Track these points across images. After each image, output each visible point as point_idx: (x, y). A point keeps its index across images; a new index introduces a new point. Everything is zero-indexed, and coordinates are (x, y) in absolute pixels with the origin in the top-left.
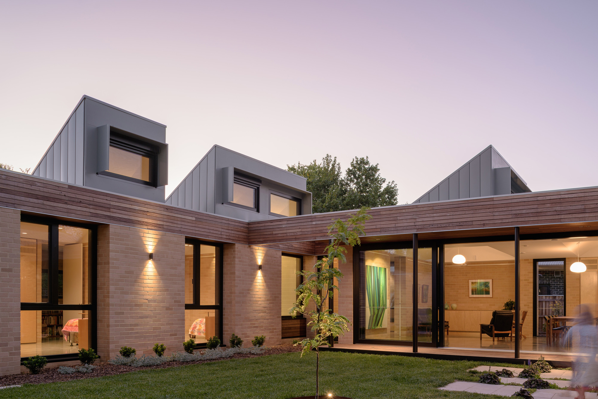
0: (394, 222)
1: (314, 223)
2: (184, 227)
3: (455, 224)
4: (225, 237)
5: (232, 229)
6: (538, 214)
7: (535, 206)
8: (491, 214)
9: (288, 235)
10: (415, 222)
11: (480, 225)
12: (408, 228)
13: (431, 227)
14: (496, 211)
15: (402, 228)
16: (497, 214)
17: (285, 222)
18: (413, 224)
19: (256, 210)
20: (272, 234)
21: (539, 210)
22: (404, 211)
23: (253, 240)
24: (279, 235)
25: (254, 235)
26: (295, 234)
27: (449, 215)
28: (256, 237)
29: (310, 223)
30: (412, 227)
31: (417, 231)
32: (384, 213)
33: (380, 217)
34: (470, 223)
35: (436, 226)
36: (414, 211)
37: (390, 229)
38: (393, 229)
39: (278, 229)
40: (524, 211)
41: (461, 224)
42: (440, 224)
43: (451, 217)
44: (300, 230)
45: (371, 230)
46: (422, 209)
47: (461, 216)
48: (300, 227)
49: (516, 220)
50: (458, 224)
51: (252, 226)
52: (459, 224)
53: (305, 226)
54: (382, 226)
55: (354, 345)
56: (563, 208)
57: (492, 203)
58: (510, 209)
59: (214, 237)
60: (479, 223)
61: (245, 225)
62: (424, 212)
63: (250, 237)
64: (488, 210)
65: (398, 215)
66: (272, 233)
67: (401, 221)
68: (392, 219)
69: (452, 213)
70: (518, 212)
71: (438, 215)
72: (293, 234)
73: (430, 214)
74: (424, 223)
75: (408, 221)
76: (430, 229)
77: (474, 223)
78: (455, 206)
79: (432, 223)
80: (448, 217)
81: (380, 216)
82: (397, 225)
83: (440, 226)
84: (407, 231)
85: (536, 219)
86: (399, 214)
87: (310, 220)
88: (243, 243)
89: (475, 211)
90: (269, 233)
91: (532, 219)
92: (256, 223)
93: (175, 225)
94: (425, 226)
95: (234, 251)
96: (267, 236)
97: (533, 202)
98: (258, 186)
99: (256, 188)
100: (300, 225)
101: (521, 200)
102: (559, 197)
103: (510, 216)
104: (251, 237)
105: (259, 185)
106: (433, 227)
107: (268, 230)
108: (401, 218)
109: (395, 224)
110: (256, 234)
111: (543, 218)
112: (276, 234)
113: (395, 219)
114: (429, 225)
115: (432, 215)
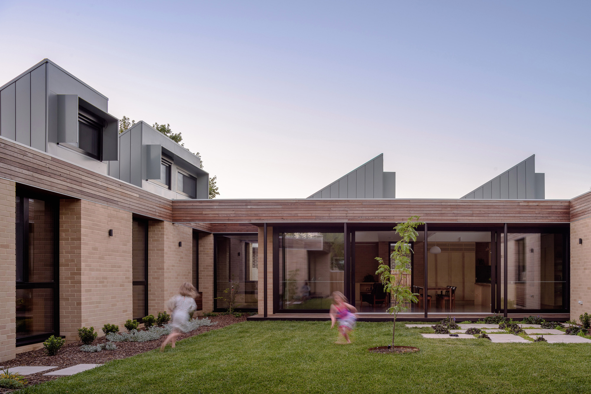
0: (329, 212)
1: (249, 207)
2: (131, 204)
3: (381, 217)
4: (157, 214)
5: (162, 206)
6: (442, 214)
7: (440, 209)
8: (408, 212)
9: (220, 215)
10: (346, 214)
12: (340, 217)
13: (360, 218)
14: (412, 210)
16: (413, 212)
17: (218, 204)
18: (345, 215)
19: (168, 188)
20: (202, 214)
21: (443, 212)
22: (337, 204)
23: (177, 218)
24: (210, 215)
25: (179, 213)
26: (228, 216)
27: (375, 210)
28: (182, 215)
29: (245, 207)
30: (344, 218)
31: (348, 221)
32: (319, 204)
33: (315, 207)
34: (392, 218)
35: (365, 218)
36: (345, 204)
37: (324, 218)
38: (327, 218)
39: (209, 210)
40: (432, 212)
41: (385, 218)
43: (377, 212)
44: (234, 212)
46: (352, 204)
47: (385, 212)
48: (234, 209)
49: (426, 218)
51: (177, 204)
52: (383, 218)
53: (239, 209)
54: (317, 215)
55: (274, 314)
56: (458, 212)
57: (409, 204)
58: (422, 209)
59: (151, 214)
60: (399, 218)
61: (170, 203)
62: (355, 206)
63: (174, 215)
64: (406, 209)
65: (332, 206)
67: (334, 211)
68: (326, 209)
69: (378, 209)
70: (428, 212)
71: (367, 209)
72: (226, 215)
73: (360, 208)
74: (355, 215)
75: (341, 212)
76: (360, 220)
77: (395, 218)
78: (380, 203)
79: (361, 215)
80: (375, 212)
82: (331, 215)
83: (368, 218)
84: (339, 220)
85: (440, 218)
87: (244, 204)
88: (169, 220)
89: (396, 208)
90: (198, 212)
91: (438, 218)
94: (355, 217)
95: (163, 228)
96: (195, 216)
97: (438, 206)
99: (168, 165)
100: (233, 207)
101: (430, 204)
102: (456, 204)
103: (422, 215)
104: (176, 215)
105: (171, 163)
106: (362, 218)
107: (196, 210)
108: (334, 209)
109: (329, 214)
110: (182, 212)
111: (446, 218)
112: (206, 214)
113: (329, 209)
114: (359, 217)
115: (362, 209)
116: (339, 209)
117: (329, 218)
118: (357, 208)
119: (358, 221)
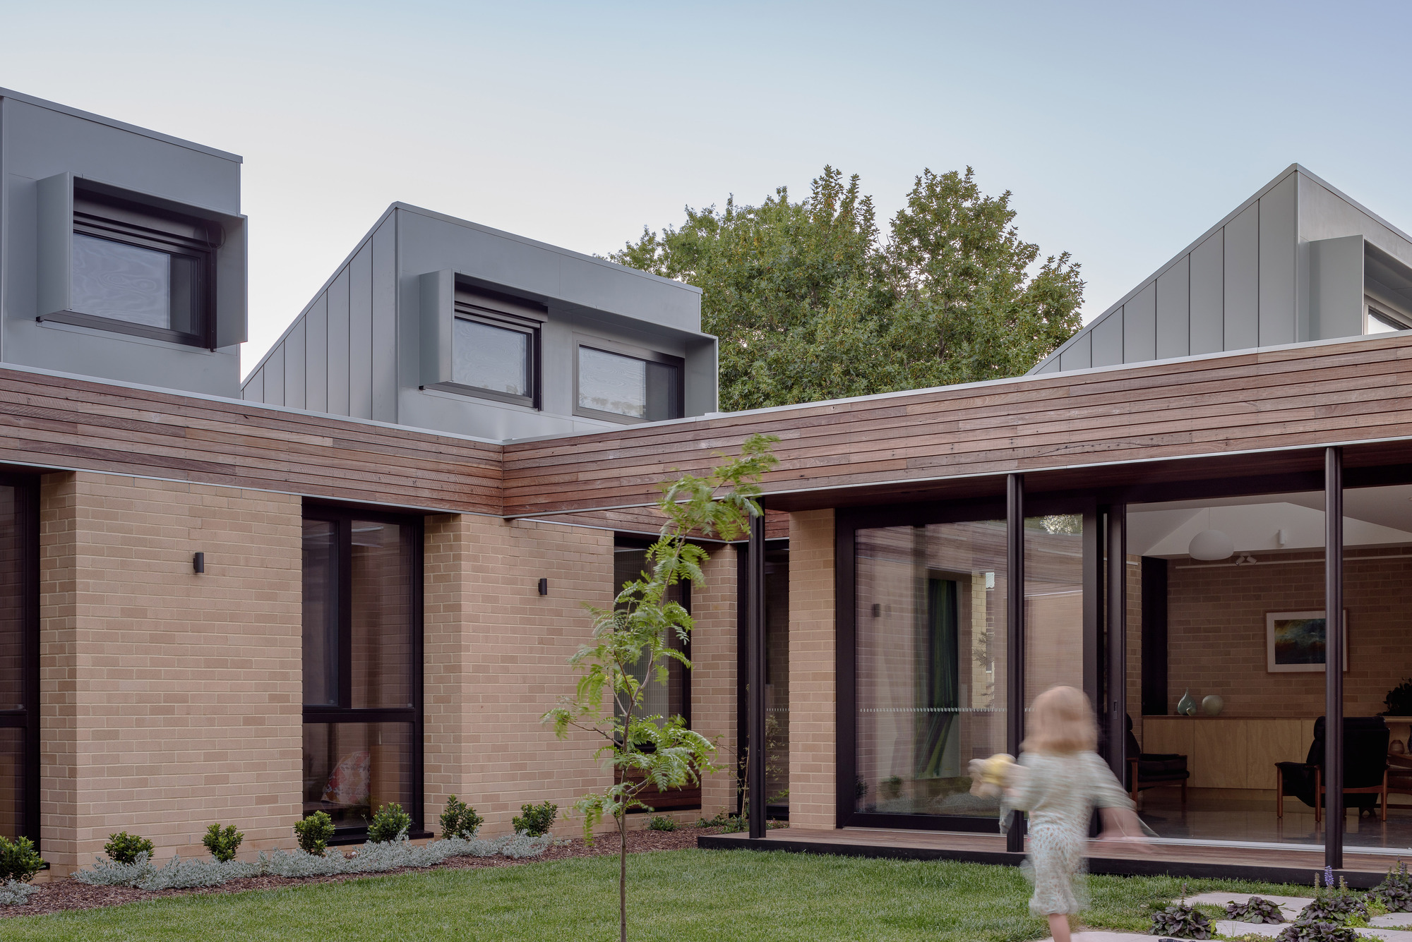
0: (950, 438)
1: (703, 445)
2: (297, 468)
3: (1138, 441)
4: (426, 494)
5: (451, 467)
7: (1390, 380)
9: (625, 482)
10: (1011, 438)
11: (1214, 444)
12: (991, 456)
13: (1063, 452)
14: (1263, 396)
15: (972, 458)
16: (1268, 406)
17: (617, 444)
18: (1005, 443)
19: (531, 405)
22: (979, 402)
23: (516, 502)
24: (598, 485)
25: (520, 485)
26: (647, 481)
27: (1117, 412)
28: (526, 491)
29: (691, 446)
30: (1004, 454)
31: (1018, 468)
32: (918, 409)
33: (904, 424)
34: (1185, 438)
35: (1078, 450)
36: (1009, 401)
37: (935, 461)
38: (944, 461)
39: (594, 466)
40: (1354, 397)
41: (1154, 442)
42: (1091, 443)
43: (1124, 420)
44: (660, 468)
45: (879, 467)
46: (1034, 396)
47: (1155, 417)
48: (660, 458)
49: (1329, 424)
50: (1146, 441)
51: (514, 456)
52: (1150, 442)
53: (675, 455)
54: (912, 453)
55: (839, 830)
57: (1252, 371)
58: (1309, 389)
59: (394, 496)
60: (1212, 436)
61: (492, 454)
62: (1042, 404)
63: (507, 493)
64: (1239, 396)
65: (961, 415)
66: (574, 479)
67: (971, 434)
68: (941, 428)
69: (1127, 408)
70: (1335, 399)
71: (1085, 412)
72: (639, 481)
73: (1059, 412)
74: (1042, 440)
75: (993, 434)
76: (1059, 458)
77: (1197, 437)
78: (1136, 383)
79: (1065, 438)
80: (1117, 421)
81: (904, 421)
82: (957, 448)
83: (1091, 449)
84: (988, 466)
86: (964, 412)
87: (690, 436)
88: (485, 510)
90: (567, 478)
91: (1379, 420)
92: (527, 447)
93: (272, 465)
94: (1044, 450)
95: (458, 538)
96: (559, 489)
98: (537, 326)
99: (530, 331)
100: (660, 451)
103: (1310, 414)
104: (512, 491)
105: (541, 322)
106: (1067, 451)
107: (560, 470)
108: (969, 426)
109: (950, 446)
110: (526, 482)
112: (586, 482)
113: (952, 427)
114: (1057, 447)
116: (985, 423)
117: (950, 460)
118: (1052, 413)
119: (1056, 462)
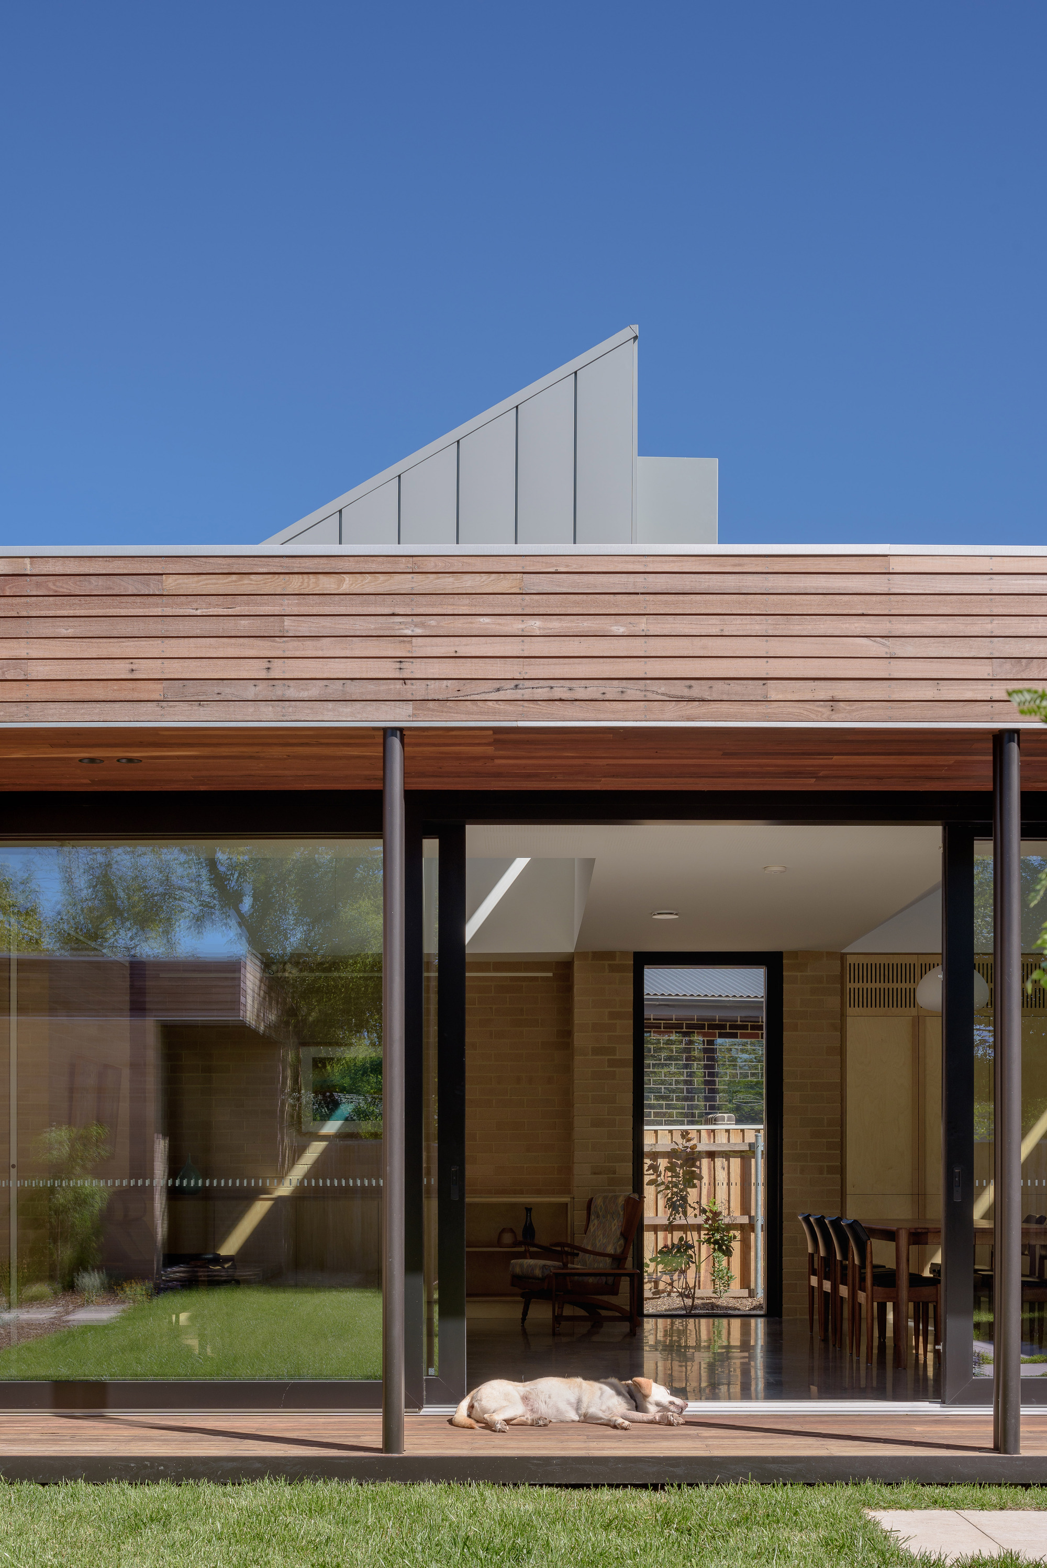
0: (261, 647)
3: (662, 687)
10: (400, 660)
11: (807, 705)
12: (355, 690)
13: (509, 694)
14: (901, 632)
15: (314, 690)
16: (908, 647)
18: (388, 669)
22: (328, 584)
27: (621, 630)
30: (383, 689)
32: (189, 584)
33: (158, 611)
35: (541, 694)
36: (394, 589)
37: (229, 691)
38: (251, 691)
41: (694, 694)
42: (568, 684)
43: (638, 647)
45: (98, 692)
46: (448, 583)
47: (694, 646)
50: (679, 689)
52: (686, 693)
54: (171, 668)
60: (805, 691)
62: (466, 600)
64: (860, 624)
65: (289, 606)
67: (309, 643)
69: (641, 625)
71: (555, 625)
73: (502, 619)
74: (466, 669)
75: (360, 648)
76: (502, 706)
78: (660, 582)
79: (513, 669)
80: (617, 646)
81: (157, 605)
82: (279, 670)
84: (345, 709)
89: (783, 620)
94: (470, 689)
103: (985, 669)
106: (518, 694)
108: (305, 627)
109: (264, 664)
113: (268, 626)
114: (497, 684)
115: (517, 625)
116: (344, 625)
117: (262, 690)
118: (486, 620)
119: (493, 714)
